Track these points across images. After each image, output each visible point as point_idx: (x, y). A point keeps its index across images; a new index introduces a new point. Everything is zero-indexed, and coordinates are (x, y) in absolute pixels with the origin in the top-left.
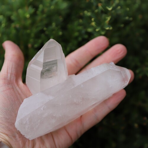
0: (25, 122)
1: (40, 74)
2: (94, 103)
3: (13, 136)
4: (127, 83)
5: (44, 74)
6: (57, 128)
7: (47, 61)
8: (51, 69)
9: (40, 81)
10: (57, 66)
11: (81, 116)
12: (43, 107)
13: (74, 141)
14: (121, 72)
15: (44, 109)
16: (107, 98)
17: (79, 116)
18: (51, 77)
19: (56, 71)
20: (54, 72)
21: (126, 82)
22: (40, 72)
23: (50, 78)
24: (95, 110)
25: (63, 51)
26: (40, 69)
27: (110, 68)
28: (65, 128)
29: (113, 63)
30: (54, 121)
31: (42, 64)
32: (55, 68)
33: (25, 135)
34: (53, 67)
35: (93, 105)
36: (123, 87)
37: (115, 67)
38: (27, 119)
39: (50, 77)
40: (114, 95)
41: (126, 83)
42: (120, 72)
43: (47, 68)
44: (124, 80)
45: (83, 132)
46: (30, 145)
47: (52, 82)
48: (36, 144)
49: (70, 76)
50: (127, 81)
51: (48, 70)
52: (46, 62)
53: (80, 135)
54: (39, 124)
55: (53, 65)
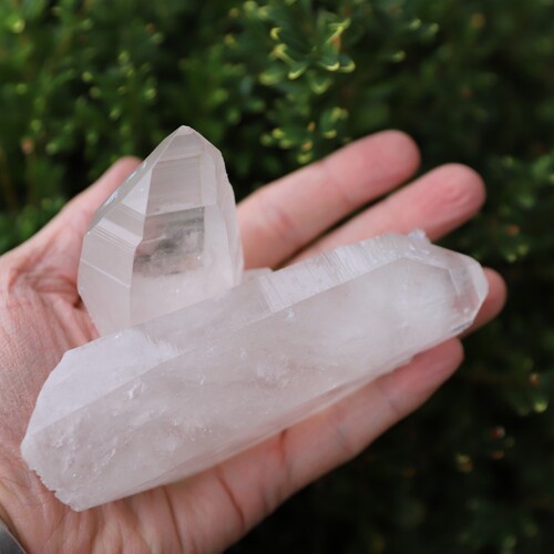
0: (60, 441)
1: (132, 261)
2: (335, 386)
3: (17, 483)
4: (468, 318)
5: (152, 258)
6: (186, 472)
7: (165, 209)
8: (178, 243)
9: (129, 286)
10: (203, 230)
11: (284, 434)
12: (135, 386)
13: (249, 526)
14: (450, 271)
15: (136, 395)
16: (389, 368)
17: (276, 432)
18: (177, 272)
19: (200, 249)
20: (188, 252)
21: (466, 311)
22: (132, 252)
23: (174, 277)
24: (338, 412)
25: (226, 175)
26: (134, 240)
27: (407, 254)
28: (218, 472)
29: (421, 235)
30: (171, 445)
31: (142, 220)
32: (193, 238)
33: (58, 490)
34: (189, 233)
35: (333, 393)
36: (456, 330)
37: (427, 252)
38: (71, 429)
39: (172, 273)
40: (419, 358)
41: (469, 314)
42: (447, 272)
43: (164, 237)
44: (459, 304)
45: (286, 494)
46: (81, 527)
47: (178, 291)
48: (104, 523)
49: (253, 272)
50: (473, 307)
51: (168, 246)
52: (161, 212)
53: (273, 505)
54: (114, 452)
55: (186, 228)
